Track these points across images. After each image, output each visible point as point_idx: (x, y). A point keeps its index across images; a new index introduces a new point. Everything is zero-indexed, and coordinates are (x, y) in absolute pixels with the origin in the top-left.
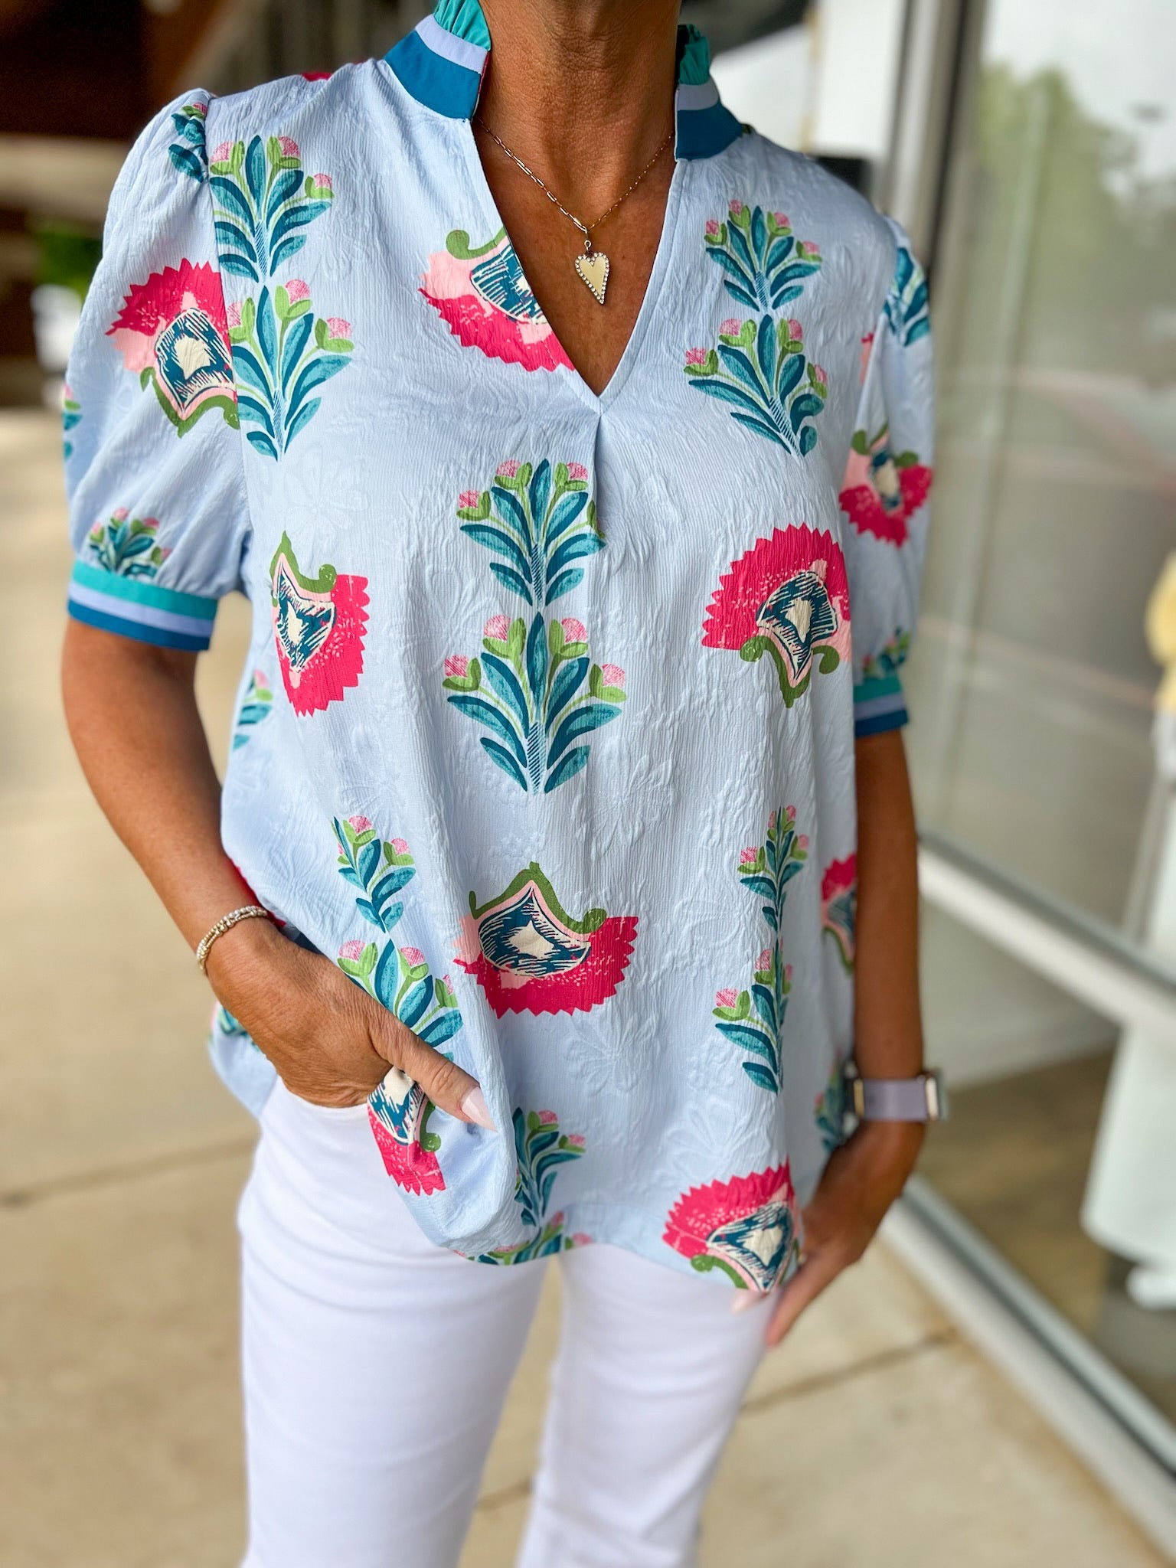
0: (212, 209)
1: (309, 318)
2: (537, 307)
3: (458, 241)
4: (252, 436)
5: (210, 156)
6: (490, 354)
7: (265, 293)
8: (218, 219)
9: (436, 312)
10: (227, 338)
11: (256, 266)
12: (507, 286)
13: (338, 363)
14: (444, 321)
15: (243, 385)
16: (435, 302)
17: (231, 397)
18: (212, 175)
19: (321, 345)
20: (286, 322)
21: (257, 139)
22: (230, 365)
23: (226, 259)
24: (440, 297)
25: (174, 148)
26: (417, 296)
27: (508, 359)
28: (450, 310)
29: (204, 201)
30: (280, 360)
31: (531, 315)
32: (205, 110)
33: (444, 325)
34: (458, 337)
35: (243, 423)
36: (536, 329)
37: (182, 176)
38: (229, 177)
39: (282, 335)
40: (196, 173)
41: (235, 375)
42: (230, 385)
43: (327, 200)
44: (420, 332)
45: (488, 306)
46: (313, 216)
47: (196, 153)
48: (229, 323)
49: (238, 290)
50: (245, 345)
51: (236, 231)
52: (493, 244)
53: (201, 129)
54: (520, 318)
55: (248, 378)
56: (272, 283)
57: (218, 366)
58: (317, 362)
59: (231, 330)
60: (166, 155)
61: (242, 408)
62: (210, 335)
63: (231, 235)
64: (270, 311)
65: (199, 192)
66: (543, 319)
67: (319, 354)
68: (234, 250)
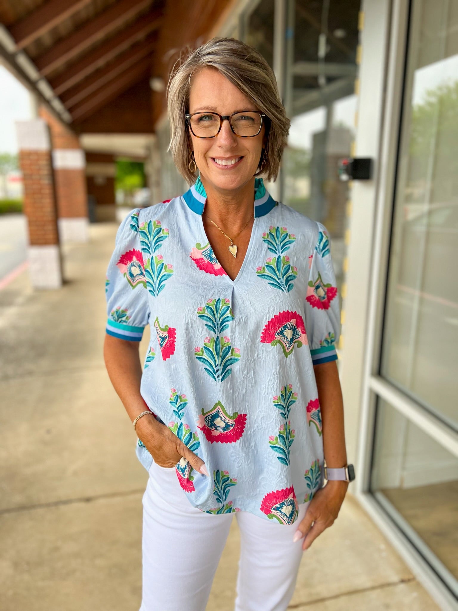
0: (140, 238)
1: (163, 264)
2: (217, 261)
3: (198, 245)
4: (150, 291)
5: (139, 225)
6: (207, 272)
7: (152, 258)
8: (141, 240)
9: (193, 262)
10: (144, 268)
11: (150, 251)
12: (210, 256)
13: (170, 275)
14: (195, 264)
15: (147, 279)
16: (193, 259)
17: (145, 281)
18: (140, 230)
19: (166, 271)
20: (157, 265)
21: (151, 221)
22: (145, 274)
23: (143, 249)
24: (195, 258)
25: (131, 225)
26: (189, 258)
27: (211, 273)
28: (197, 261)
29: (138, 236)
30: (156, 273)
31: (216, 263)
32: (138, 214)
33: (196, 265)
34: (199, 268)
35: (148, 287)
36: (217, 266)
37: (133, 231)
38: (144, 231)
39: (157, 268)
40: (136, 230)
41: (146, 276)
42: (145, 278)
43: (167, 235)
44: (189, 267)
45: (206, 260)
46: (164, 239)
47: (136, 226)
48: (144, 264)
49: (146, 256)
50: (148, 269)
51: (146, 243)
52: (206, 246)
53: (137, 219)
54: (214, 263)
55: (149, 277)
56: (154, 255)
57: (142, 274)
58: (164, 275)
59: (145, 266)
60: (129, 227)
61: (148, 284)
62: (140, 267)
63: (144, 244)
64: (154, 262)
65: (137, 234)
66: (219, 264)
67: (165, 273)
68: (145, 247)
